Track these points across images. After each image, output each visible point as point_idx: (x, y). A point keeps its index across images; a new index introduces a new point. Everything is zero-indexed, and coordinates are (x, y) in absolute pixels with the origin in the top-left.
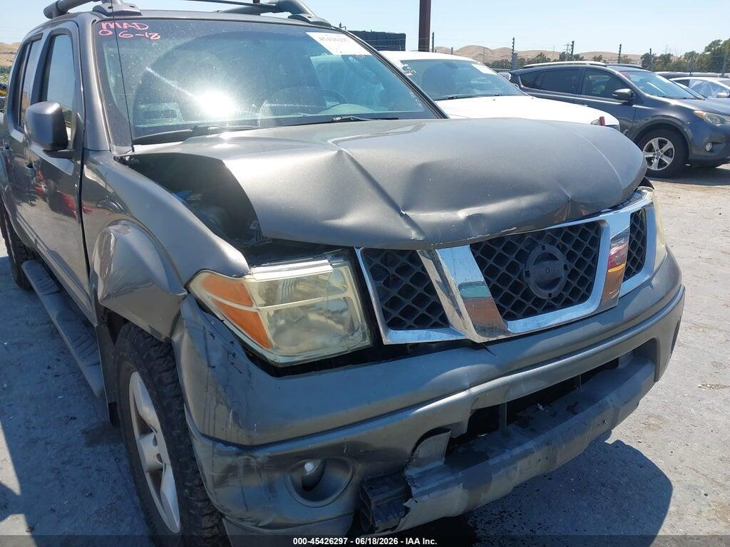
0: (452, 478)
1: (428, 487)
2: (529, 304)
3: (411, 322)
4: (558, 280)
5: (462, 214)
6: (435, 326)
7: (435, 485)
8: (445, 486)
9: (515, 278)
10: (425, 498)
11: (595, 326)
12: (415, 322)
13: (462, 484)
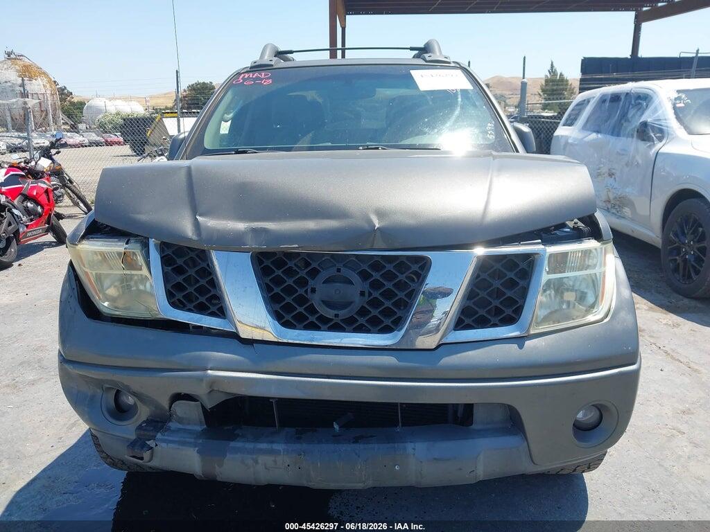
0: (192, 440)
1: (171, 438)
2: (312, 319)
3: (191, 306)
4: (350, 303)
5: (241, 226)
6: (213, 314)
7: (177, 439)
8: (183, 443)
9: (301, 291)
10: (164, 445)
11: (389, 360)
12: (194, 307)
13: (197, 449)
